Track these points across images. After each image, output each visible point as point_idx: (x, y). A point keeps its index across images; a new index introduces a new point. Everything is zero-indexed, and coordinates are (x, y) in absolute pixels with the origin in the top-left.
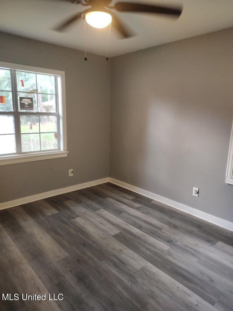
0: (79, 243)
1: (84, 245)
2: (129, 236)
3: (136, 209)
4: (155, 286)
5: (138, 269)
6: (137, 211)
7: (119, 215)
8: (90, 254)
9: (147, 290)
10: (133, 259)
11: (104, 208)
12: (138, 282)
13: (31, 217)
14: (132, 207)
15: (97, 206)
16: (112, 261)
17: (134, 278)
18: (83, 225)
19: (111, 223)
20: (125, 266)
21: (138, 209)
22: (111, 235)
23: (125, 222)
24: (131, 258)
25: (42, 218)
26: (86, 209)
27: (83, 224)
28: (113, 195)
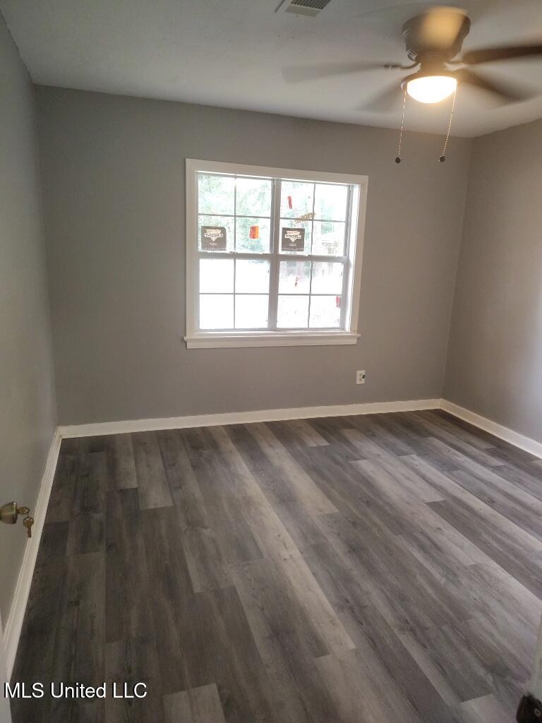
0: (360, 499)
1: (368, 503)
2: (461, 510)
3: (492, 469)
4: (494, 597)
5: (467, 564)
6: (493, 472)
7: (449, 471)
8: (377, 520)
9: (475, 599)
10: (462, 547)
11: (419, 455)
12: (461, 584)
13: (282, 443)
14: (484, 464)
15: (405, 448)
16: (416, 540)
17: (455, 575)
18: (371, 474)
19: (428, 482)
20: (440, 553)
21: (496, 469)
22: (423, 501)
23: (460, 487)
24: (456, 544)
25: (299, 448)
26: (382, 450)
27: (372, 472)
28: (445, 434)
